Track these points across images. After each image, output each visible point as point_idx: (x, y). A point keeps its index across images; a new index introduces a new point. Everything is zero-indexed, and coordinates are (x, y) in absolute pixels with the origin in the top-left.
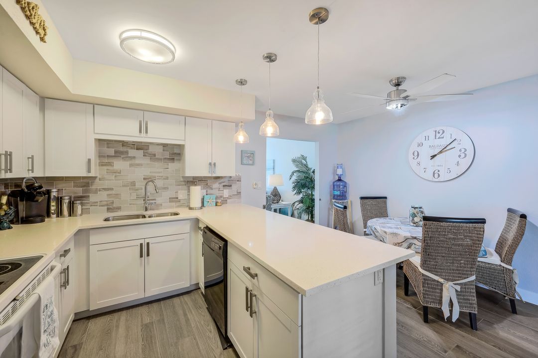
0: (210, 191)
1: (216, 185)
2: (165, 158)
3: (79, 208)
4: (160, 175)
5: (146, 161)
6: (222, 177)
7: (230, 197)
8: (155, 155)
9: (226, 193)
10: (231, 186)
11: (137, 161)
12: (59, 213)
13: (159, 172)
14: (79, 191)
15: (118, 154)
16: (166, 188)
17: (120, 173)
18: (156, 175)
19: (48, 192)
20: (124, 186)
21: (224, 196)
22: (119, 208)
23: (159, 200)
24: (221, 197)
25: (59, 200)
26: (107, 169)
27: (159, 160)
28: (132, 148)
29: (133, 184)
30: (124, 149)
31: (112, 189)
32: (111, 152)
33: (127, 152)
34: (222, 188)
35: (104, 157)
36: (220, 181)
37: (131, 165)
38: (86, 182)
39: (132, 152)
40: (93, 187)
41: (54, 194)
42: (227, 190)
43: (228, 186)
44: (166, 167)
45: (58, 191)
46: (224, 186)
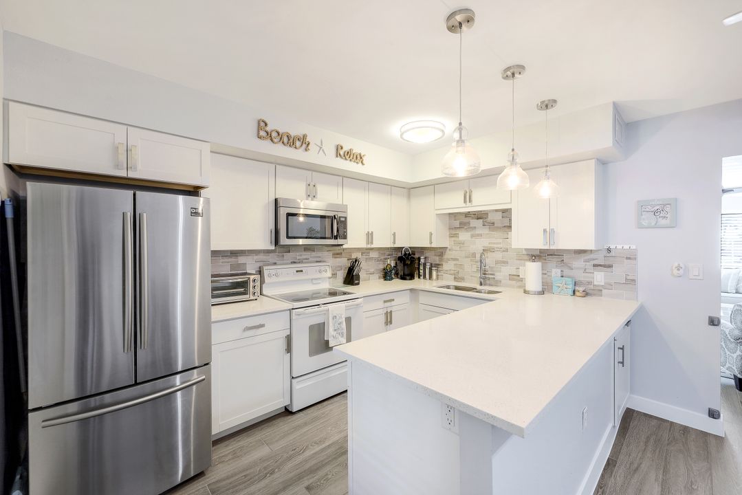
0: (567, 272)
1: (579, 263)
2: (505, 226)
3: (434, 273)
4: (499, 246)
5: (485, 231)
6: (591, 251)
7: (609, 286)
8: (493, 224)
9: (599, 277)
10: (610, 266)
11: (478, 232)
12: (425, 277)
13: (497, 243)
14: (436, 260)
15: (463, 226)
16: (505, 263)
17: (463, 244)
18: (495, 246)
19: (419, 259)
20: (466, 257)
21: (595, 283)
22: (462, 279)
23: (498, 276)
24: (589, 283)
25: (425, 265)
26: (454, 241)
27: (498, 228)
28: (473, 218)
29: (474, 255)
30: (467, 220)
31: (457, 260)
32: (457, 224)
33: (469, 223)
34: (591, 269)
35: (452, 229)
36: (586, 258)
37: (472, 236)
38: (441, 252)
39: (474, 223)
40: (445, 257)
41: (422, 261)
42: (603, 273)
43: (604, 266)
44: (505, 236)
45: (425, 258)
46: (594, 266)
